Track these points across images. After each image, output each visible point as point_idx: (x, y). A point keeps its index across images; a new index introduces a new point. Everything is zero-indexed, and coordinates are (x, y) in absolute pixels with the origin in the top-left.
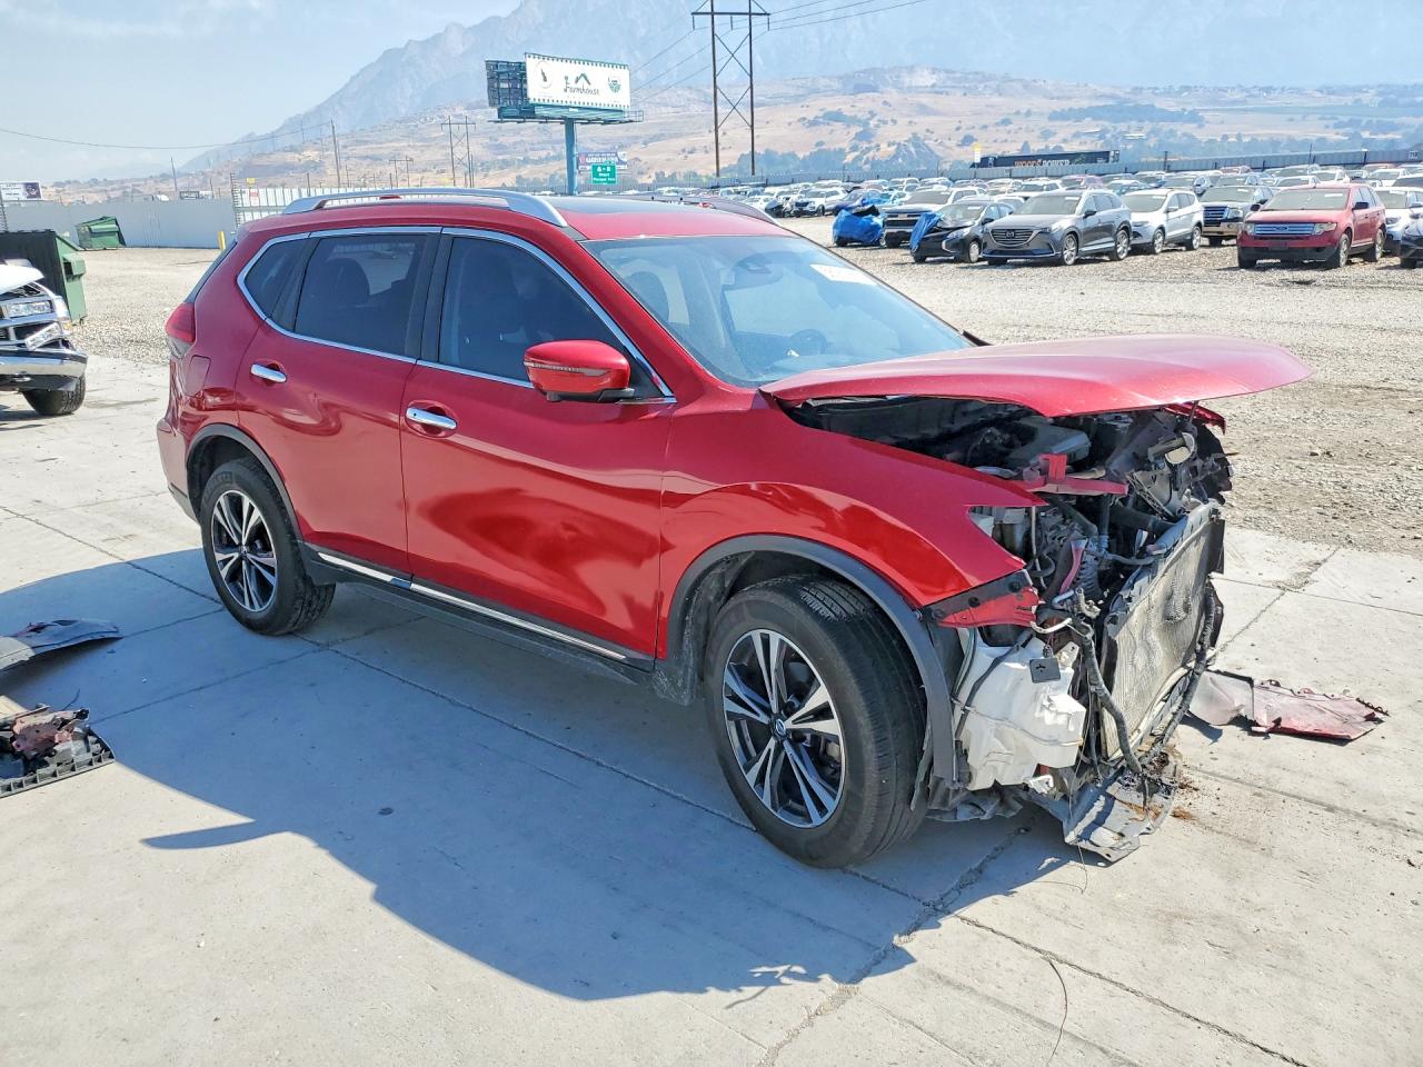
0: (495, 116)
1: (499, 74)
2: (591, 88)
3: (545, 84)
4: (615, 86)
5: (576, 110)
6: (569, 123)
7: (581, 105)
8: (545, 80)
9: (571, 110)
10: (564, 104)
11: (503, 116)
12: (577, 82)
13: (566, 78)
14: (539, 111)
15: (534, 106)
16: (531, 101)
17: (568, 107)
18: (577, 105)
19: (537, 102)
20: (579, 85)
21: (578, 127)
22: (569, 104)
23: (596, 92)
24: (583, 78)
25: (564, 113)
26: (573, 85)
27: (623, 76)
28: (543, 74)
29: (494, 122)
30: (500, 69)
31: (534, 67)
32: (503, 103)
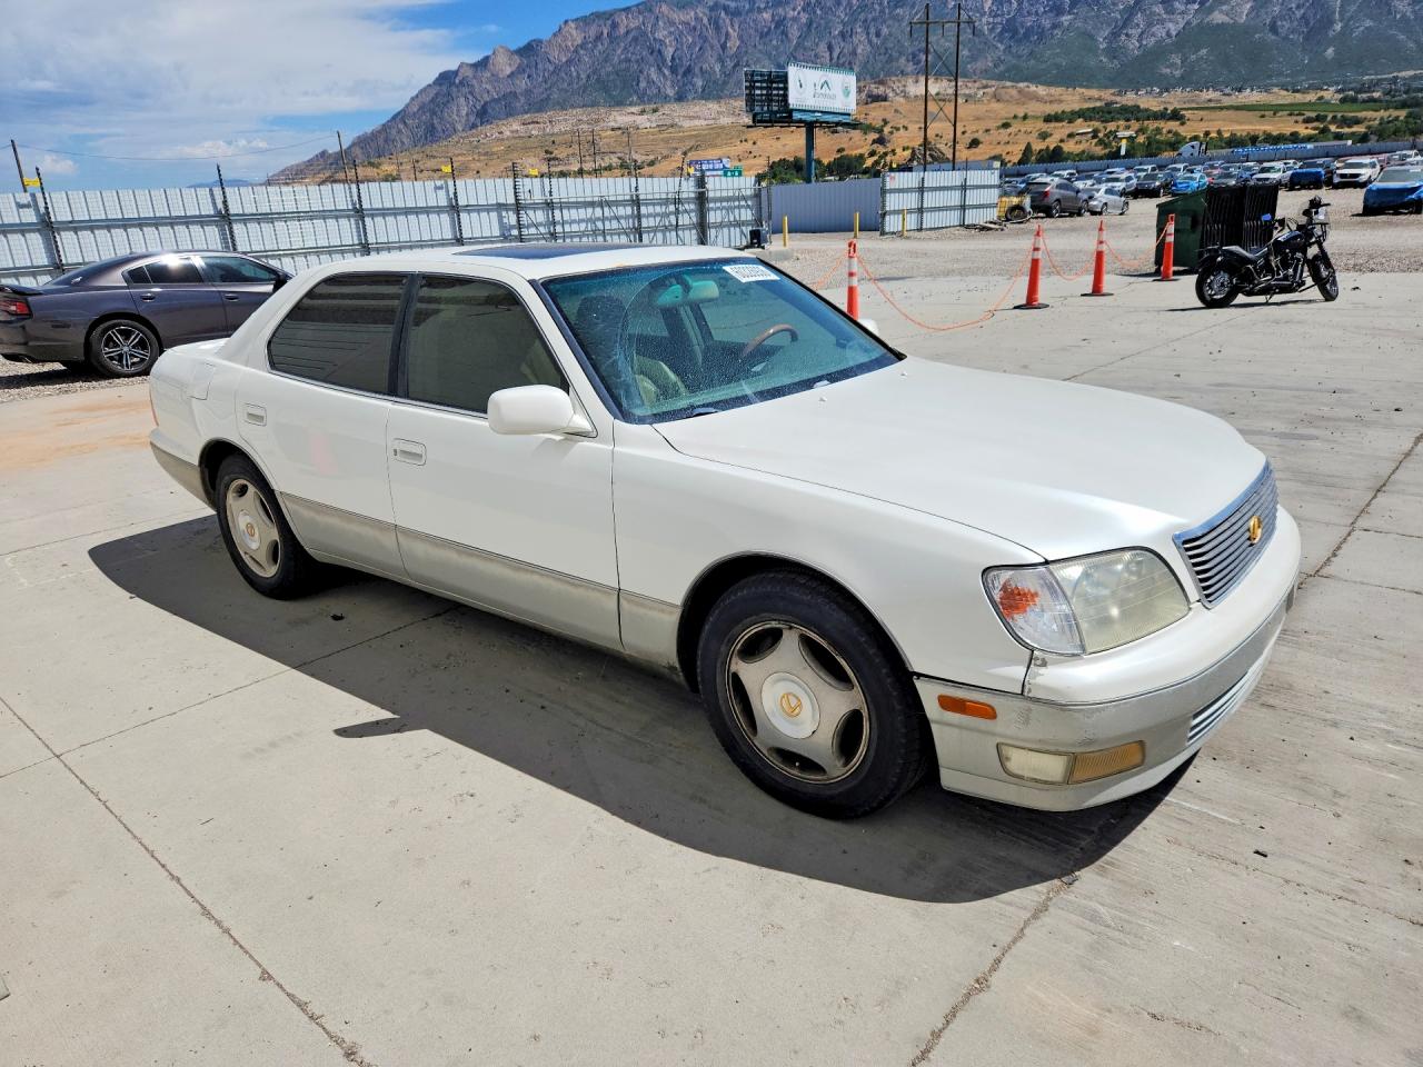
0: (748, 120)
1: (755, 82)
2: (831, 93)
3: (801, 90)
4: (847, 93)
5: (820, 114)
6: (810, 127)
7: (823, 110)
8: (801, 87)
9: (817, 114)
10: (812, 109)
11: (757, 121)
12: (822, 88)
13: (815, 85)
14: (794, 116)
15: (792, 110)
16: (791, 107)
17: (814, 112)
18: (820, 109)
19: (796, 107)
20: (823, 91)
21: (816, 131)
22: (816, 109)
23: (834, 97)
24: (826, 85)
25: (808, 117)
26: (819, 91)
27: (852, 81)
28: (799, 81)
29: (748, 127)
30: (756, 78)
31: (794, 73)
32: (757, 109)
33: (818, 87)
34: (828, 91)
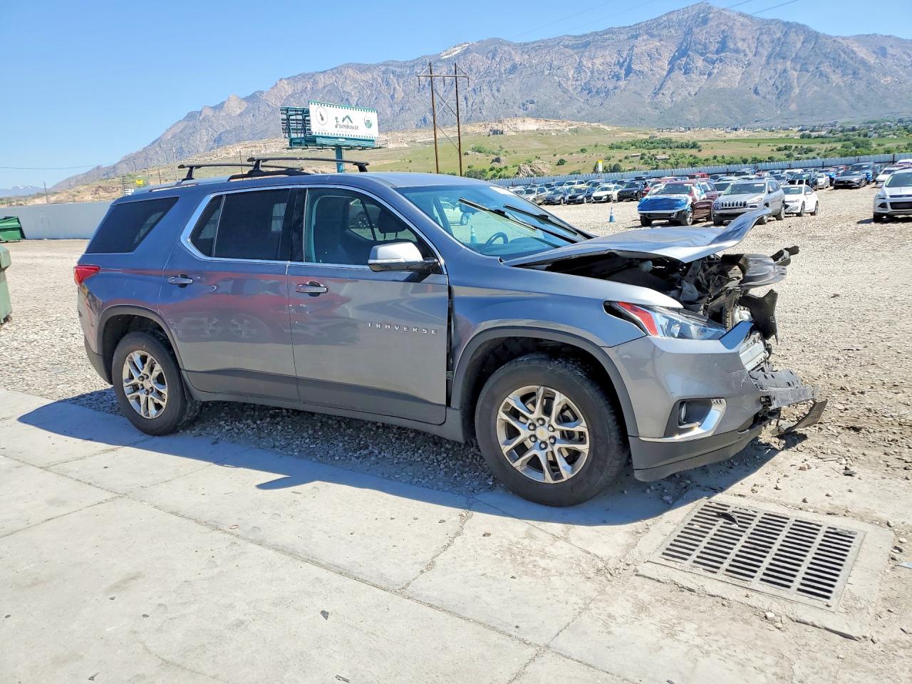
0: (287, 144)
1: (290, 116)
2: (354, 125)
3: (323, 123)
4: (368, 124)
5: (344, 140)
6: (338, 149)
7: (347, 137)
8: (322, 119)
9: (340, 140)
10: (336, 136)
11: (293, 143)
12: (343, 120)
13: (336, 118)
14: (319, 141)
15: (315, 137)
16: (314, 134)
17: (338, 138)
18: (344, 136)
19: (317, 134)
20: (345, 123)
21: (345, 152)
22: (338, 136)
23: (356, 128)
24: (347, 119)
25: (336, 142)
26: (341, 123)
27: (373, 117)
28: (321, 115)
29: (288, 149)
30: (290, 113)
31: (314, 110)
32: (294, 136)
33: (340, 120)
34: (350, 124)
